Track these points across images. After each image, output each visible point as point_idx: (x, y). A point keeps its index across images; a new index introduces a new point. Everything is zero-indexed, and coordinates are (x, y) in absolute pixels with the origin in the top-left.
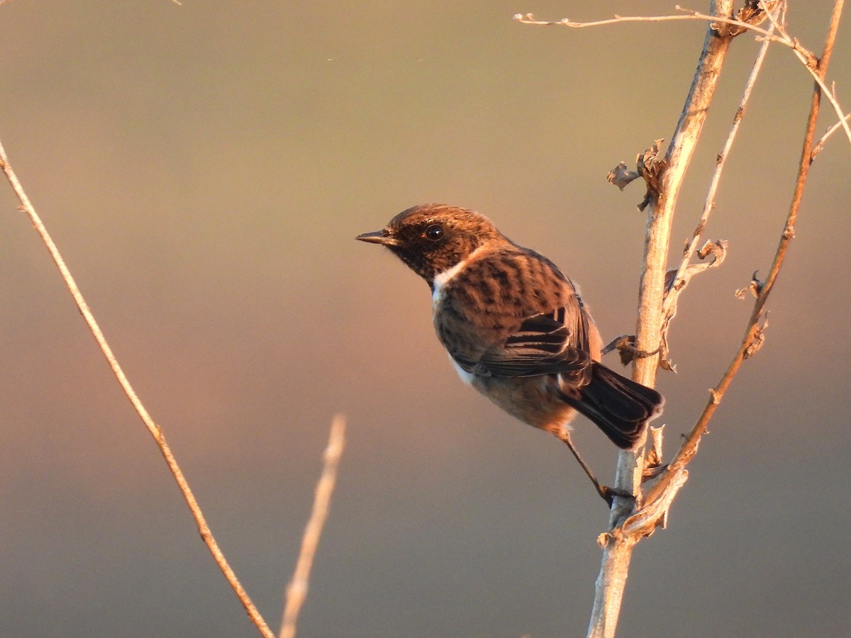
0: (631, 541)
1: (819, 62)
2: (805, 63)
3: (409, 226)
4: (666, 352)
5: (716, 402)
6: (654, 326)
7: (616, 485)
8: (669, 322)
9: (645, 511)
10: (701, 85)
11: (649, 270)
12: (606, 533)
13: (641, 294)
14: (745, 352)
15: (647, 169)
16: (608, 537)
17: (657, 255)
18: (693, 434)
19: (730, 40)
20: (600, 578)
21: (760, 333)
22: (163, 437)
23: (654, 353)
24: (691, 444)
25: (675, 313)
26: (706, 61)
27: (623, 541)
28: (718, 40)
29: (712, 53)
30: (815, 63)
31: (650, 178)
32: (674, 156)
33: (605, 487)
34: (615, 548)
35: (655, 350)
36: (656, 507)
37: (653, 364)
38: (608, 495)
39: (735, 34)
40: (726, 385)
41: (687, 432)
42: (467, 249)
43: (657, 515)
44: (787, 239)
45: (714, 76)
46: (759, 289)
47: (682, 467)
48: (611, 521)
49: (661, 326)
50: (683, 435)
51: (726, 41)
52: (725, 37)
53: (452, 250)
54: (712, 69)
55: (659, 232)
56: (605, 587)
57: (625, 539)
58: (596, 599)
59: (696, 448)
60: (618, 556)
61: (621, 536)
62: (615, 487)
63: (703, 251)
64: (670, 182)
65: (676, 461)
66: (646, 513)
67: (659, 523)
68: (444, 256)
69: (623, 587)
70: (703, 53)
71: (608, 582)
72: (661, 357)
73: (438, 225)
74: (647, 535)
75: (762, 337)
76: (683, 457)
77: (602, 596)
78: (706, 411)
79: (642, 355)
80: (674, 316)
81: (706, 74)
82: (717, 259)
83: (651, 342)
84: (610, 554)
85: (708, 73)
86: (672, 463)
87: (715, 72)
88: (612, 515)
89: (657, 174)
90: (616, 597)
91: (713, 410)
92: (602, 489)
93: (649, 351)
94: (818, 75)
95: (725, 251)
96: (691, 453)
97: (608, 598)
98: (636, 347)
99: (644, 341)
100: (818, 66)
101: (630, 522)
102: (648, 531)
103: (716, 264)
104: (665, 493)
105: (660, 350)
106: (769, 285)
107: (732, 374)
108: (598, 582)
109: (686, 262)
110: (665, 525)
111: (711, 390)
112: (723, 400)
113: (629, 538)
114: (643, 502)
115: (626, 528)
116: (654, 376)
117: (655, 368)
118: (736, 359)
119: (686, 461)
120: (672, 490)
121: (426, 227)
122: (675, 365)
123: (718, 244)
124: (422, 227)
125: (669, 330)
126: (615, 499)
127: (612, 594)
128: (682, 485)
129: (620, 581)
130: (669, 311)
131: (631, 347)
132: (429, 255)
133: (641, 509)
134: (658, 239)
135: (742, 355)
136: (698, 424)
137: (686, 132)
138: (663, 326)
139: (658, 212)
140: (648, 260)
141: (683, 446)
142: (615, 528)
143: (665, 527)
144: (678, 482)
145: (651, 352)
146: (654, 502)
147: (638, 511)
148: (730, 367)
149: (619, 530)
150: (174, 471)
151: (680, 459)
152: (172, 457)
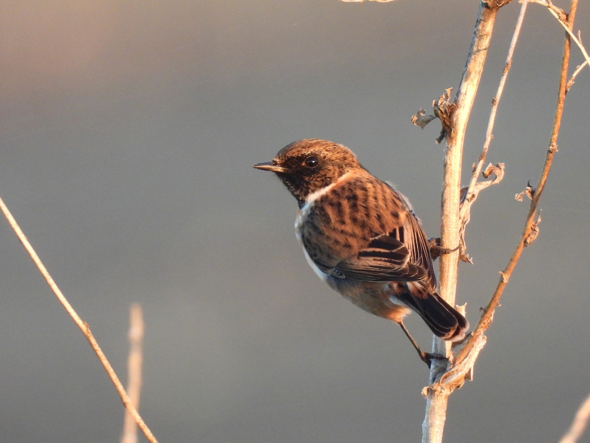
0: (447, 392)
1: (567, 16)
2: (557, 17)
3: (292, 158)
4: (464, 248)
5: (505, 281)
6: (454, 229)
7: (433, 351)
8: (465, 226)
9: (456, 368)
10: (478, 45)
11: (447, 187)
12: (428, 387)
13: (442, 206)
14: (525, 242)
15: (441, 110)
16: (429, 390)
17: (453, 175)
18: (489, 306)
19: (497, 9)
20: (425, 421)
21: (536, 226)
22: (89, 331)
23: (455, 250)
24: (488, 315)
25: (469, 219)
26: (480, 27)
27: (441, 392)
28: (488, 10)
29: (484, 21)
30: (564, 17)
31: (444, 118)
32: (461, 100)
33: (425, 353)
34: (435, 398)
35: (455, 247)
36: (465, 365)
37: (455, 258)
38: (427, 359)
39: (500, 5)
40: (512, 268)
41: (484, 306)
42: (336, 175)
43: (466, 371)
44: (551, 153)
45: (487, 38)
46: (532, 193)
47: (482, 333)
48: (431, 378)
49: (459, 229)
50: (481, 309)
51: (494, 10)
52: (493, 7)
53: (325, 175)
54: (485, 33)
55: (453, 158)
56: (429, 427)
57: (443, 390)
58: (423, 437)
59: (492, 318)
60: (438, 403)
61: (439, 389)
62: (433, 352)
63: (487, 172)
64: (459, 120)
65: (477, 328)
66: (457, 370)
67: (467, 377)
68: (319, 179)
69: (443, 427)
70: (477, 21)
71: (432, 423)
72: (460, 253)
73: (314, 156)
74: (458, 387)
75: (537, 229)
76: (482, 325)
77: (428, 434)
78: (498, 289)
79: (446, 252)
80: (468, 222)
81: (481, 37)
82: (498, 177)
83: (453, 241)
84: (432, 403)
85: (482, 36)
86: (474, 330)
87: (487, 35)
88: (431, 373)
89: (449, 114)
90: (438, 435)
91: (503, 287)
92: (423, 355)
93: (452, 248)
94: (567, 26)
95: (503, 171)
96: (489, 322)
97: (432, 435)
98: (442, 246)
99: (448, 241)
100: (567, 19)
101: (446, 377)
102: (459, 384)
103: (497, 181)
104: (470, 353)
105: (459, 248)
106: (540, 189)
107: (516, 258)
108: (424, 425)
109: (474, 181)
110: (472, 378)
111: (501, 272)
112: (510, 280)
113: (446, 389)
114: (454, 362)
115: (442, 382)
116: (456, 267)
117: (457, 261)
118: (518, 248)
119: (486, 327)
120: (475, 350)
121: (306, 157)
122: (472, 258)
123: (498, 166)
124: (302, 158)
125: (465, 233)
126: (433, 361)
127: (435, 433)
128: (482, 348)
129: (441, 422)
130: (464, 218)
131: (438, 246)
132: (307, 178)
133: (453, 367)
134: (453, 163)
135: (523, 244)
136: (493, 299)
137: (469, 81)
138: (461, 229)
139: (452, 142)
140: (446, 180)
141: (482, 317)
142: (434, 383)
143: (472, 379)
144: (480, 345)
145: (453, 249)
146: (463, 360)
147: (450, 369)
148: (514, 254)
149: (437, 384)
150: (100, 356)
151: (480, 326)
152: (97, 345)
